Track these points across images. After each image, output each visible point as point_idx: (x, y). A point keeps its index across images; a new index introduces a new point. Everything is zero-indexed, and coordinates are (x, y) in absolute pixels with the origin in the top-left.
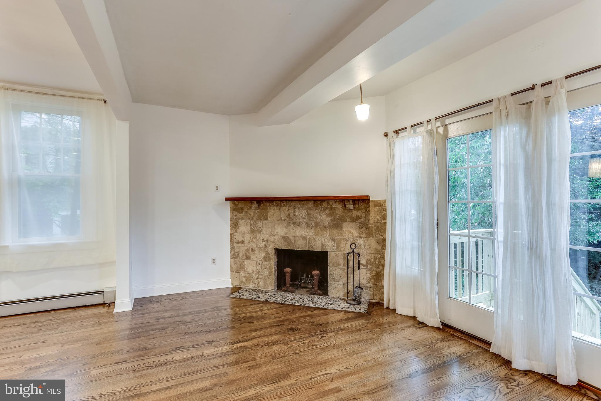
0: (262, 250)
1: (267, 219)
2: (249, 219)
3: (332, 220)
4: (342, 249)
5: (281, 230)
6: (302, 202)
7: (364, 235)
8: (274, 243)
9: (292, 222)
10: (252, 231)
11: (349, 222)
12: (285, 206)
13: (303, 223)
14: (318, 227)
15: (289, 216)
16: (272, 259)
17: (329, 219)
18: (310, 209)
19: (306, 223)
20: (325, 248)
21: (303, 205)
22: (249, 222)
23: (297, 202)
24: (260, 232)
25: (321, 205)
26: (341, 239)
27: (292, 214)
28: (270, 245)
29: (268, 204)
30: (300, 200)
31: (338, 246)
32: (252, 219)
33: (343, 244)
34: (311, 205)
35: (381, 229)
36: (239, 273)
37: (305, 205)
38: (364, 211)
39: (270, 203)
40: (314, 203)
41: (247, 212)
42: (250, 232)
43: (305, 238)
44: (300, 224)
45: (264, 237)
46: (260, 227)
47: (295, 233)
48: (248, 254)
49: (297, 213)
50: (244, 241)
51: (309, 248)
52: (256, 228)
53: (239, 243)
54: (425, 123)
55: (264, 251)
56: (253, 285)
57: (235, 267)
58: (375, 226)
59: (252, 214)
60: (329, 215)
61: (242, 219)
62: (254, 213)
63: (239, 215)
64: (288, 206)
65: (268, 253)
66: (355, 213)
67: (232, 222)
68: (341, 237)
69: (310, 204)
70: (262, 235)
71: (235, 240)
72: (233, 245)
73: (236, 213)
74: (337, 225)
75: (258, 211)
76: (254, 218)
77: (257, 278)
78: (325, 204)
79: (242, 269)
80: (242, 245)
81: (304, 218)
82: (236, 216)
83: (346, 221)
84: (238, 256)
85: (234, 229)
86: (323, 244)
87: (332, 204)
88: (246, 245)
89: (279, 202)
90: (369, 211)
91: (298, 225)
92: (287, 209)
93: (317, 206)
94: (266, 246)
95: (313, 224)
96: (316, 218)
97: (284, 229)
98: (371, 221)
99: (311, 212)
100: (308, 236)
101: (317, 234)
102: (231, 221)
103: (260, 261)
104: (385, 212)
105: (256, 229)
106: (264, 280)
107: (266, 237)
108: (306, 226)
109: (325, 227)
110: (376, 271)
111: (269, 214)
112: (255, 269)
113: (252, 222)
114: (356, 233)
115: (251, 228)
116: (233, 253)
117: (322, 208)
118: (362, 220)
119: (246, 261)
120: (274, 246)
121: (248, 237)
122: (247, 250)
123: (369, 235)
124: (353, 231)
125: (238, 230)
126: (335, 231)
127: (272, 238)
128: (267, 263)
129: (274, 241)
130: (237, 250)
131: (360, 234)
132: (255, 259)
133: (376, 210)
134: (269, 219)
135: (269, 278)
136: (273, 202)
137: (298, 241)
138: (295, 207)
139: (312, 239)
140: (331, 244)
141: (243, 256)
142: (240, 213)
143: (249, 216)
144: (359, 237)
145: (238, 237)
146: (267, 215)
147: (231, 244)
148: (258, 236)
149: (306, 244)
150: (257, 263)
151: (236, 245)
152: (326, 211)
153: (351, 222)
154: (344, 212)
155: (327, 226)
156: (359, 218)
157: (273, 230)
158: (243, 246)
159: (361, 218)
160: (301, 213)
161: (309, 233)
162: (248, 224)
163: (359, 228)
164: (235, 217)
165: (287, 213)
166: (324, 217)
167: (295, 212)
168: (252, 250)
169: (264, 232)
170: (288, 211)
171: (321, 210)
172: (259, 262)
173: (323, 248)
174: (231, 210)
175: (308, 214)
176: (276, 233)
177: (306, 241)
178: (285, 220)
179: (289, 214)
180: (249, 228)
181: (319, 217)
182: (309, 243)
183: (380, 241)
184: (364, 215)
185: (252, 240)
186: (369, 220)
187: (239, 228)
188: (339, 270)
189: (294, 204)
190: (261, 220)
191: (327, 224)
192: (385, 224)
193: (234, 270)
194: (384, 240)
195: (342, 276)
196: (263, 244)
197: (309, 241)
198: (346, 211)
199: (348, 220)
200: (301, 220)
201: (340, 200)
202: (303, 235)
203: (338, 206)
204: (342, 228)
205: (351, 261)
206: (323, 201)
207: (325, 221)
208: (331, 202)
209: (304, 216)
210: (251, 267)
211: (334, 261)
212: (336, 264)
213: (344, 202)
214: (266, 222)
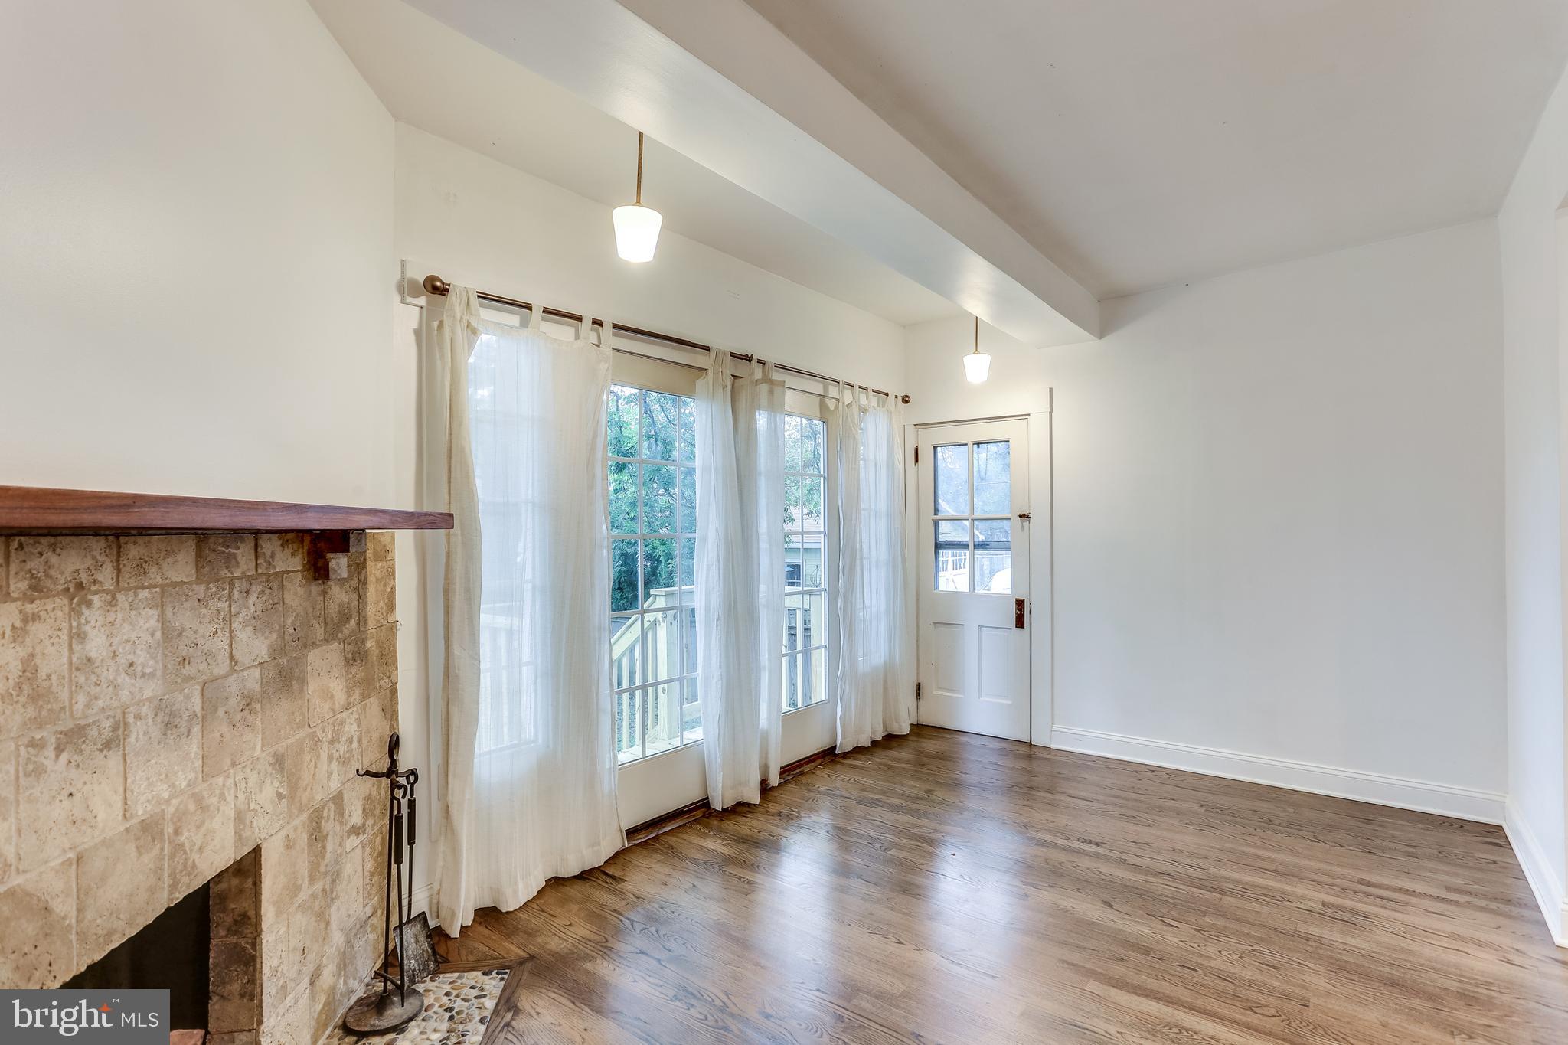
3: (274, 651)
4: (304, 800)
6: (135, 550)
7: (356, 697)
9: (61, 730)
11: (321, 643)
13: (138, 717)
14: (221, 712)
15: (29, 683)
17: (261, 649)
18: (178, 594)
19: (155, 709)
20: (246, 834)
21: (142, 569)
23: (97, 545)
25: (229, 560)
26: (300, 746)
27: (56, 658)
30: (118, 530)
31: (294, 790)
33: (306, 771)
34: (183, 563)
35: (388, 652)
37: (153, 570)
38: (354, 581)
40: (199, 555)
43: (151, 830)
44: (115, 729)
47: (84, 819)
51: (173, 887)
58: (378, 644)
60: (261, 623)
64: (19, 585)
66: (339, 599)
68: (297, 736)
74: (284, 673)
78: (243, 553)
81: (143, 675)
83: (314, 645)
86: (239, 817)
87: (273, 556)
90: (366, 580)
91: (108, 745)
92: (8, 615)
93: (213, 570)
95: (196, 703)
96: (209, 656)
98: (370, 626)
99: (184, 617)
100: (168, 801)
101: (210, 764)
104: (391, 582)
108: (156, 733)
109: (247, 703)
114: (338, 693)
117: (231, 583)
118: (354, 623)
123: (367, 686)
124: (332, 686)
126: (282, 713)
131: (349, 691)
133: (378, 574)
137: (103, 881)
138: (79, 593)
139: (191, 808)
140: (271, 791)
144: (347, 707)
149: (159, 870)
152: (253, 599)
153: (325, 643)
154: (313, 603)
155: (257, 688)
156: (346, 617)
159: (351, 616)
160: (122, 641)
161: (173, 776)
163: (346, 663)
165: (12, 655)
166: (242, 637)
167: (79, 637)
170: (20, 633)
171: (230, 597)
173: (239, 840)
175: (169, 635)
177: (157, 848)
179: (29, 663)
182: (175, 852)
183: (387, 700)
184: (355, 603)
186: (365, 622)
188: (300, 916)
189: (69, 562)
191: (253, 680)
194: (393, 691)
195: (308, 943)
197: (177, 832)
198: (315, 589)
199: (319, 631)
200: (125, 695)
201: (300, 534)
202: (141, 810)
203: (290, 562)
204: (303, 681)
205: (330, 838)
206: (236, 534)
207: (248, 662)
208: (269, 545)
209: (141, 657)
211: (281, 881)
212: (289, 894)
213: (316, 540)
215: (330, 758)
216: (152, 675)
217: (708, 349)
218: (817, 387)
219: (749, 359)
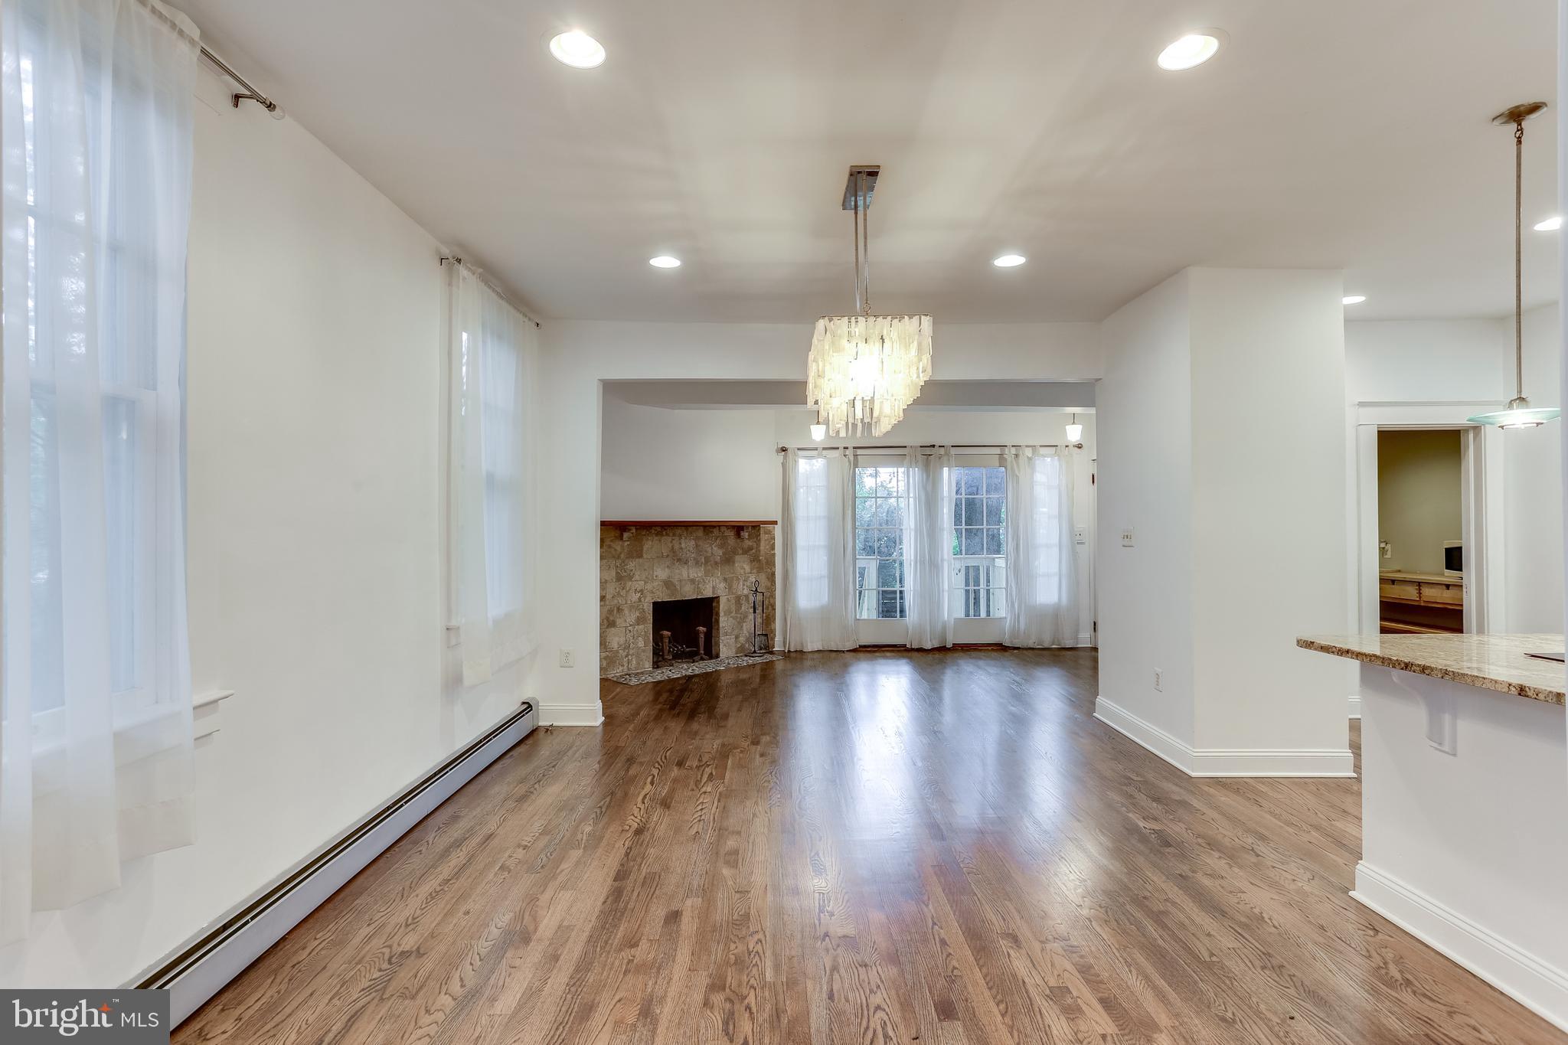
0: (634, 607)
1: (640, 556)
2: (614, 557)
3: (724, 554)
4: (734, 591)
5: (661, 573)
6: (690, 529)
7: (755, 571)
8: (653, 593)
9: (677, 558)
10: (619, 578)
11: (741, 554)
12: (667, 535)
13: (690, 560)
14: (709, 564)
15: (673, 550)
16: (649, 620)
17: (721, 552)
18: (699, 538)
19: (695, 559)
20: (716, 592)
22: (612, 563)
23: (683, 528)
24: (630, 578)
25: (711, 532)
26: (733, 578)
27: (677, 547)
28: (645, 597)
29: (645, 532)
30: (686, 526)
31: (730, 588)
32: (619, 557)
33: (735, 585)
34: (700, 533)
35: (771, 562)
37: (693, 533)
38: (755, 539)
39: (647, 530)
40: (704, 530)
41: (610, 546)
42: (614, 580)
43: (693, 581)
44: (686, 560)
45: (637, 586)
46: (632, 570)
47: (681, 574)
48: (611, 618)
49: (683, 545)
51: (698, 594)
52: (625, 572)
55: (637, 608)
56: (621, 668)
58: (765, 558)
59: (619, 548)
60: (721, 546)
62: (622, 546)
64: (671, 535)
65: (644, 610)
66: (748, 543)
68: (733, 575)
69: (700, 531)
70: (634, 583)
74: (728, 560)
75: (628, 543)
76: (622, 556)
77: (627, 656)
78: (716, 531)
81: (691, 552)
83: (738, 554)
86: (713, 587)
87: (724, 532)
88: (607, 603)
89: (659, 529)
90: (760, 540)
91: (685, 563)
92: (670, 539)
93: (707, 534)
94: (640, 599)
95: (703, 560)
96: (706, 551)
97: (666, 570)
98: (762, 553)
99: (700, 543)
100: (696, 577)
101: (707, 573)
103: (631, 625)
104: (773, 541)
105: (626, 574)
106: (638, 656)
107: (640, 585)
108: (694, 564)
109: (716, 563)
110: (765, 613)
111: (645, 548)
112: (622, 640)
113: (618, 563)
114: (747, 568)
115: (617, 573)
117: (712, 537)
118: (754, 551)
119: (607, 631)
120: (653, 599)
121: (610, 590)
122: (610, 612)
123: (760, 570)
124: (745, 566)
126: (727, 568)
127: (649, 587)
128: (641, 627)
129: (652, 591)
131: (751, 568)
133: (766, 538)
134: (645, 556)
135: (644, 651)
136: (651, 529)
137: (684, 586)
138: (680, 537)
139: (702, 581)
140: (722, 585)
143: (614, 552)
144: (751, 573)
146: (642, 550)
148: (629, 584)
149: (694, 590)
150: (626, 631)
152: (718, 541)
153: (743, 554)
154: (737, 543)
155: (719, 561)
156: (750, 548)
157: (651, 573)
159: (753, 549)
160: (687, 544)
161: (696, 573)
162: (612, 566)
163: (751, 561)
165: (670, 546)
166: (715, 549)
167: (680, 543)
168: (619, 609)
169: (637, 577)
170: (671, 542)
171: (712, 540)
172: (631, 628)
173: (713, 592)
175: (697, 546)
176: (655, 577)
177: (694, 585)
178: (668, 556)
179: (672, 546)
180: (614, 573)
181: (709, 549)
182: (698, 588)
183: (770, 576)
184: (755, 545)
185: (619, 593)
186: (759, 551)
188: (731, 619)
189: (678, 531)
190: (633, 558)
191: (718, 559)
192: (774, 555)
194: (773, 574)
195: (735, 627)
196: (635, 597)
197: (698, 584)
198: (738, 540)
199: (741, 552)
200: (688, 555)
201: (733, 527)
202: (691, 576)
203: (731, 534)
204: (734, 562)
205: (743, 605)
206: (714, 527)
207: (716, 554)
208: (723, 529)
209: (691, 549)
210: (617, 639)
211: (726, 608)
212: (728, 612)
213: (738, 528)
214: (641, 560)
215: (744, 585)
217: (906, 447)
218: (998, 451)
219: (934, 446)
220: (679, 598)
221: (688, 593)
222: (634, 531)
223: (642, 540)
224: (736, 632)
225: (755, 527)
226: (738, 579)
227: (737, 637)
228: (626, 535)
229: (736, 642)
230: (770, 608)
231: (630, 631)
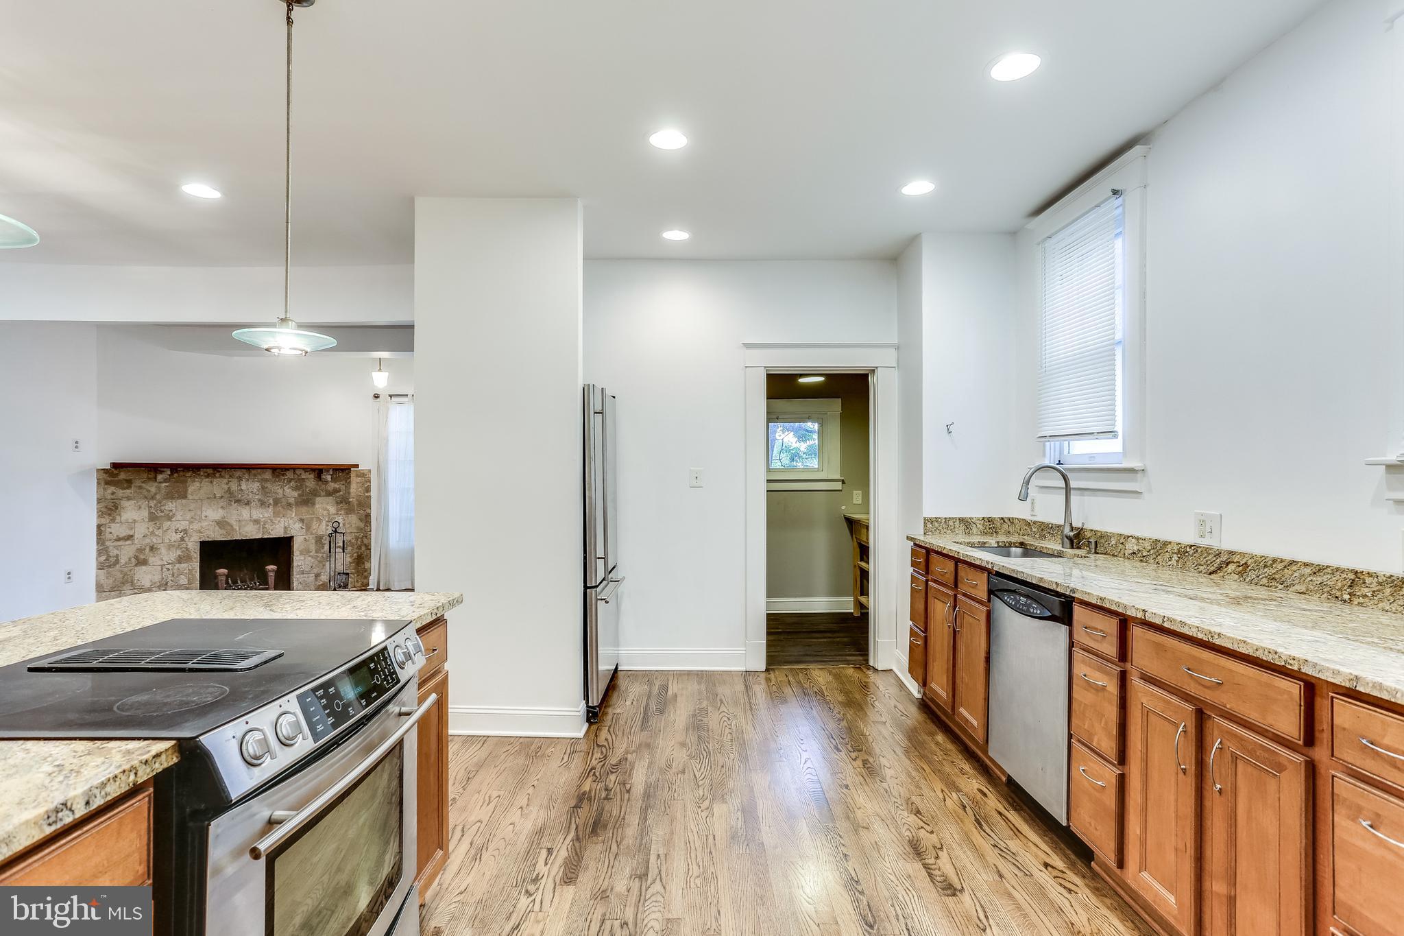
0: (173, 546)
1: (185, 497)
2: (146, 498)
3: (299, 495)
4: (314, 532)
5: (213, 513)
6: (253, 472)
7: (343, 512)
8: (201, 532)
9: (235, 500)
10: (153, 518)
11: (324, 496)
12: (221, 476)
13: (253, 501)
14: (279, 505)
15: (229, 491)
16: (195, 558)
17: (296, 494)
18: (266, 480)
19: (259, 500)
20: (287, 532)
21: (255, 475)
22: (144, 503)
23: (244, 470)
24: (169, 518)
25: (283, 475)
26: (312, 519)
27: (234, 488)
28: (191, 536)
29: (189, 474)
30: (249, 469)
31: (308, 528)
32: (153, 498)
33: (315, 525)
34: (268, 475)
35: (365, 503)
36: (118, 592)
38: (344, 482)
39: (194, 472)
40: (273, 473)
42: (147, 520)
43: (257, 522)
44: (248, 501)
45: (178, 526)
46: (172, 511)
47: (241, 515)
48: (142, 557)
49: (244, 487)
50: (132, 536)
51: (263, 534)
52: (162, 512)
53: (119, 539)
54: (410, 396)
55: (179, 547)
57: (108, 583)
58: (357, 500)
60: (296, 489)
61: (129, 498)
62: (159, 488)
63: (120, 493)
64: (227, 476)
65: (187, 549)
66: (332, 486)
67: (102, 504)
68: (313, 516)
69: (267, 473)
70: (174, 523)
71: (108, 536)
72: (103, 544)
73: (112, 489)
74: (306, 500)
75: (167, 484)
76: (158, 497)
78: (290, 474)
79: (127, 582)
80: (128, 542)
81: (255, 494)
82: (113, 493)
83: (319, 496)
84: (117, 562)
85: (107, 517)
86: (285, 528)
87: (301, 474)
88: (136, 542)
89: (210, 471)
90: (350, 482)
91: (246, 504)
92: (225, 481)
93: (278, 476)
94: (182, 539)
95: (271, 501)
96: (276, 493)
97: (220, 510)
98: (352, 495)
99: (268, 485)
100: (262, 518)
101: (276, 514)
102: (98, 503)
103: (169, 564)
104: (369, 484)
105: (163, 514)
107: (183, 525)
108: (259, 505)
109: (290, 505)
110: (357, 553)
111: (190, 489)
112: (157, 578)
113: (152, 503)
114: (332, 510)
115: (150, 513)
116: (103, 558)
117: (284, 479)
118: (341, 493)
119: (137, 569)
120: (200, 538)
121: (141, 530)
122: (141, 550)
123: (350, 511)
124: (329, 507)
125: (118, 517)
126: (304, 509)
127: (196, 526)
128: (184, 565)
129: (199, 530)
130: (114, 552)
131: (338, 510)
132: (160, 563)
133: (358, 481)
134: (190, 497)
136: (199, 471)
137: (245, 526)
138: (240, 479)
139: (269, 521)
140: (298, 525)
141: (130, 560)
142: (124, 489)
143: (146, 493)
144: (337, 514)
145: (117, 529)
146: (186, 491)
147: (98, 543)
148: (167, 524)
149: (259, 530)
150: (162, 569)
151: (112, 544)
152: (291, 483)
153: (326, 496)
154: (317, 485)
155: (293, 502)
156: (336, 491)
157: (199, 513)
158: (129, 545)
159: (340, 491)
160: (250, 487)
161: (263, 514)
162: (143, 506)
163: (337, 503)
164: (109, 497)
165: (226, 487)
166: (288, 491)
167: (240, 485)
168: (152, 548)
169: (179, 517)
170: (227, 484)
171: (284, 482)
172: (170, 567)
173: (285, 532)
174: (98, 483)
175: (263, 488)
176: (203, 518)
177: (258, 525)
178: (222, 497)
179: (229, 488)
180: (145, 513)
181: (280, 491)
182: (264, 528)
183: (363, 517)
184: (343, 487)
185: (152, 533)
186: (349, 493)
187: (120, 515)
188: (310, 558)
189: (238, 473)
190: (173, 498)
191: (292, 500)
192: (369, 497)
193: (106, 588)
194: (368, 516)
195: (314, 566)
196: (176, 537)
197: (265, 525)
198: (320, 483)
199: (323, 493)
200: (251, 497)
201: (311, 469)
202: (254, 517)
203: (309, 476)
204: (314, 504)
206: (287, 469)
207: (289, 496)
208: (300, 472)
209: (255, 491)
210: (149, 576)
211: (302, 547)
212: (306, 552)
213: (318, 471)
214: (184, 501)
216: (258, 494)
220: (238, 537)
221: (251, 532)
222: (169, 472)
223: (186, 482)
224: (316, 571)
225: (343, 471)
226: (319, 520)
227: (317, 576)
228: (160, 477)
229: (316, 580)
230: (363, 548)
231: (168, 569)
